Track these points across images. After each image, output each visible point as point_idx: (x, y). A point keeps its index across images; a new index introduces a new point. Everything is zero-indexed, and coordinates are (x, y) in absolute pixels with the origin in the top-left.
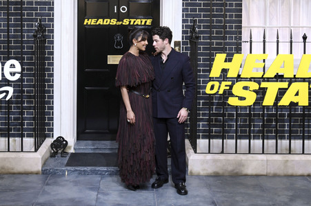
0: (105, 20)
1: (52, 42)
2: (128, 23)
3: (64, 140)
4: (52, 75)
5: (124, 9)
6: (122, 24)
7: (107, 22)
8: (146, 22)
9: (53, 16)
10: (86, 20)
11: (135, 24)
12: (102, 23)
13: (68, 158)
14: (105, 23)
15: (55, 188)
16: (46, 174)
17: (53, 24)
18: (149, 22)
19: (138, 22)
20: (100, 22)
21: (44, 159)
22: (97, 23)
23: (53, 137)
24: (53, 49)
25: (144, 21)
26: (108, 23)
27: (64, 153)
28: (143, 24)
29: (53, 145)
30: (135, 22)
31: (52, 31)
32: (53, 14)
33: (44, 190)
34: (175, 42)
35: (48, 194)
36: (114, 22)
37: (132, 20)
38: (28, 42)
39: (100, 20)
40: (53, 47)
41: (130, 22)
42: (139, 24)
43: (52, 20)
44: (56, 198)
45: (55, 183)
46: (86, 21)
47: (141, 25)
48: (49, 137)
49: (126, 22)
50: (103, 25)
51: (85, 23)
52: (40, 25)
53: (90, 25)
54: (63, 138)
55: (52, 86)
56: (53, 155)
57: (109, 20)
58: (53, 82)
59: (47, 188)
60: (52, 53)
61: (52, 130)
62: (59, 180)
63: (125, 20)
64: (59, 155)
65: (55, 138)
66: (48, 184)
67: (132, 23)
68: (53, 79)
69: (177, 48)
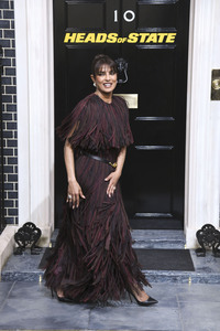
0: (99, 35)
1: (13, 72)
2: (136, 40)
3: (35, 228)
4: (14, 126)
5: (129, 16)
6: (126, 42)
7: (101, 38)
8: (166, 37)
9: (13, 27)
10: (68, 35)
11: (148, 41)
12: (93, 41)
13: (41, 256)
14: (98, 41)
15: (24, 301)
16: (9, 280)
17: (14, 42)
18: (171, 38)
19: (153, 38)
20: (91, 38)
21: (5, 257)
22: (86, 41)
23: (17, 223)
24: (15, 83)
25: (162, 36)
26: (103, 41)
27: (35, 249)
28: (161, 41)
29: (17, 236)
30: (147, 37)
31: (13, 53)
32: (13, 22)
33: (6, 306)
34: (214, 71)
35: (14, 310)
36: (113, 38)
37: (144, 36)
39: (90, 35)
40: (15, 79)
41: (139, 38)
42: (155, 41)
43: (12, 34)
44: (25, 317)
45: (24, 295)
46: (67, 37)
47: (158, 43)
48: (11, 223)
49: (133, 38)
50: (95, 43)
51: (66, 41)
53: (75, 43)
54: (34, 225)
55: (15, 143)
56: (17, 252)
57: (105, 35)
58: (16, 137)
59: (10, 302)
60: (14, 90)
61: (16, 212)
62: (29, 289)
63: (131, 36)
64: (28, 251)
65: (21, 224)
66: (11, 296)
67: (142, 41)
68: (16, 133)
69: (216, 81)
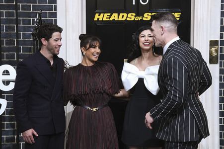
0: (121, 15)
2: (149, 18)
6: (142, 20)
9: (56, 10)
10: (97, 15)
12: (116, 19)
14: (120, 19)
17: (56, 20)
18: (177, 16)
22: (111, 19)
26: (124, 19)
32: (56, 7)
36: (131, 17)
38: (24, 42)
39: (114, 15)
43: (55, 15)
50: (118, 21)
51: (96, 19)
52: (40, 21)
53: (102, 21)
57: (125, 15)
63: (145, 15)
69: (213, 50)
